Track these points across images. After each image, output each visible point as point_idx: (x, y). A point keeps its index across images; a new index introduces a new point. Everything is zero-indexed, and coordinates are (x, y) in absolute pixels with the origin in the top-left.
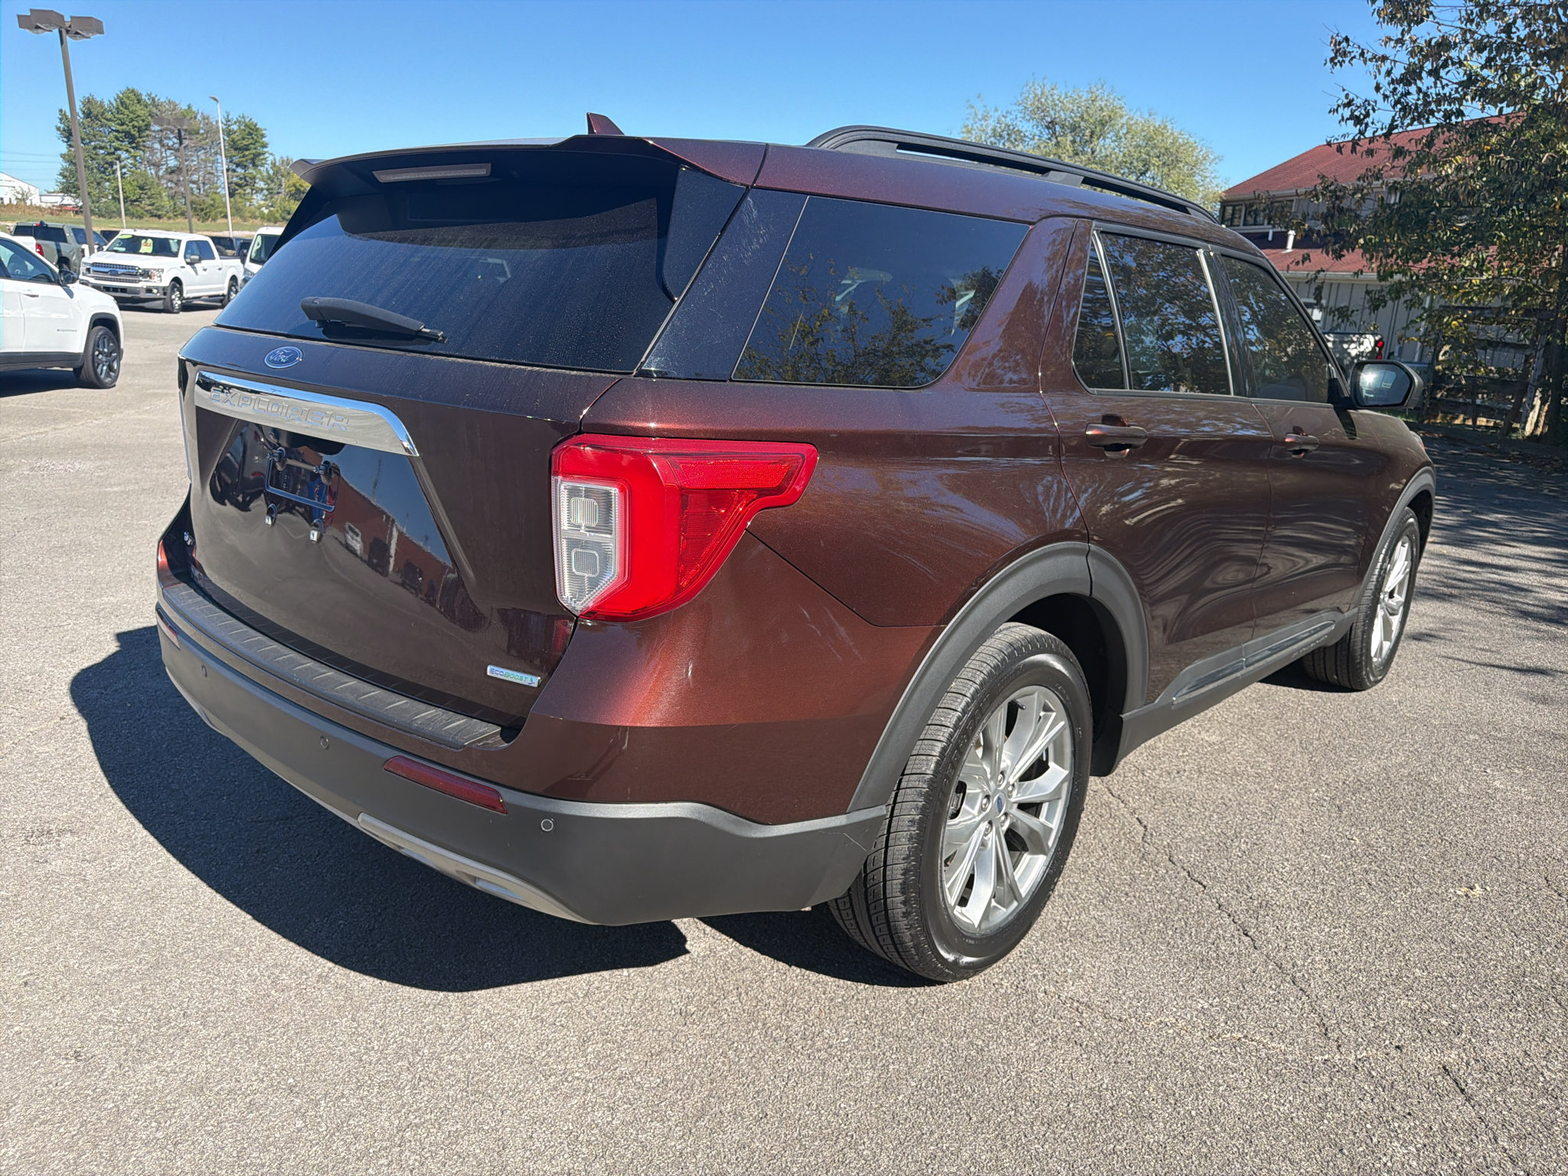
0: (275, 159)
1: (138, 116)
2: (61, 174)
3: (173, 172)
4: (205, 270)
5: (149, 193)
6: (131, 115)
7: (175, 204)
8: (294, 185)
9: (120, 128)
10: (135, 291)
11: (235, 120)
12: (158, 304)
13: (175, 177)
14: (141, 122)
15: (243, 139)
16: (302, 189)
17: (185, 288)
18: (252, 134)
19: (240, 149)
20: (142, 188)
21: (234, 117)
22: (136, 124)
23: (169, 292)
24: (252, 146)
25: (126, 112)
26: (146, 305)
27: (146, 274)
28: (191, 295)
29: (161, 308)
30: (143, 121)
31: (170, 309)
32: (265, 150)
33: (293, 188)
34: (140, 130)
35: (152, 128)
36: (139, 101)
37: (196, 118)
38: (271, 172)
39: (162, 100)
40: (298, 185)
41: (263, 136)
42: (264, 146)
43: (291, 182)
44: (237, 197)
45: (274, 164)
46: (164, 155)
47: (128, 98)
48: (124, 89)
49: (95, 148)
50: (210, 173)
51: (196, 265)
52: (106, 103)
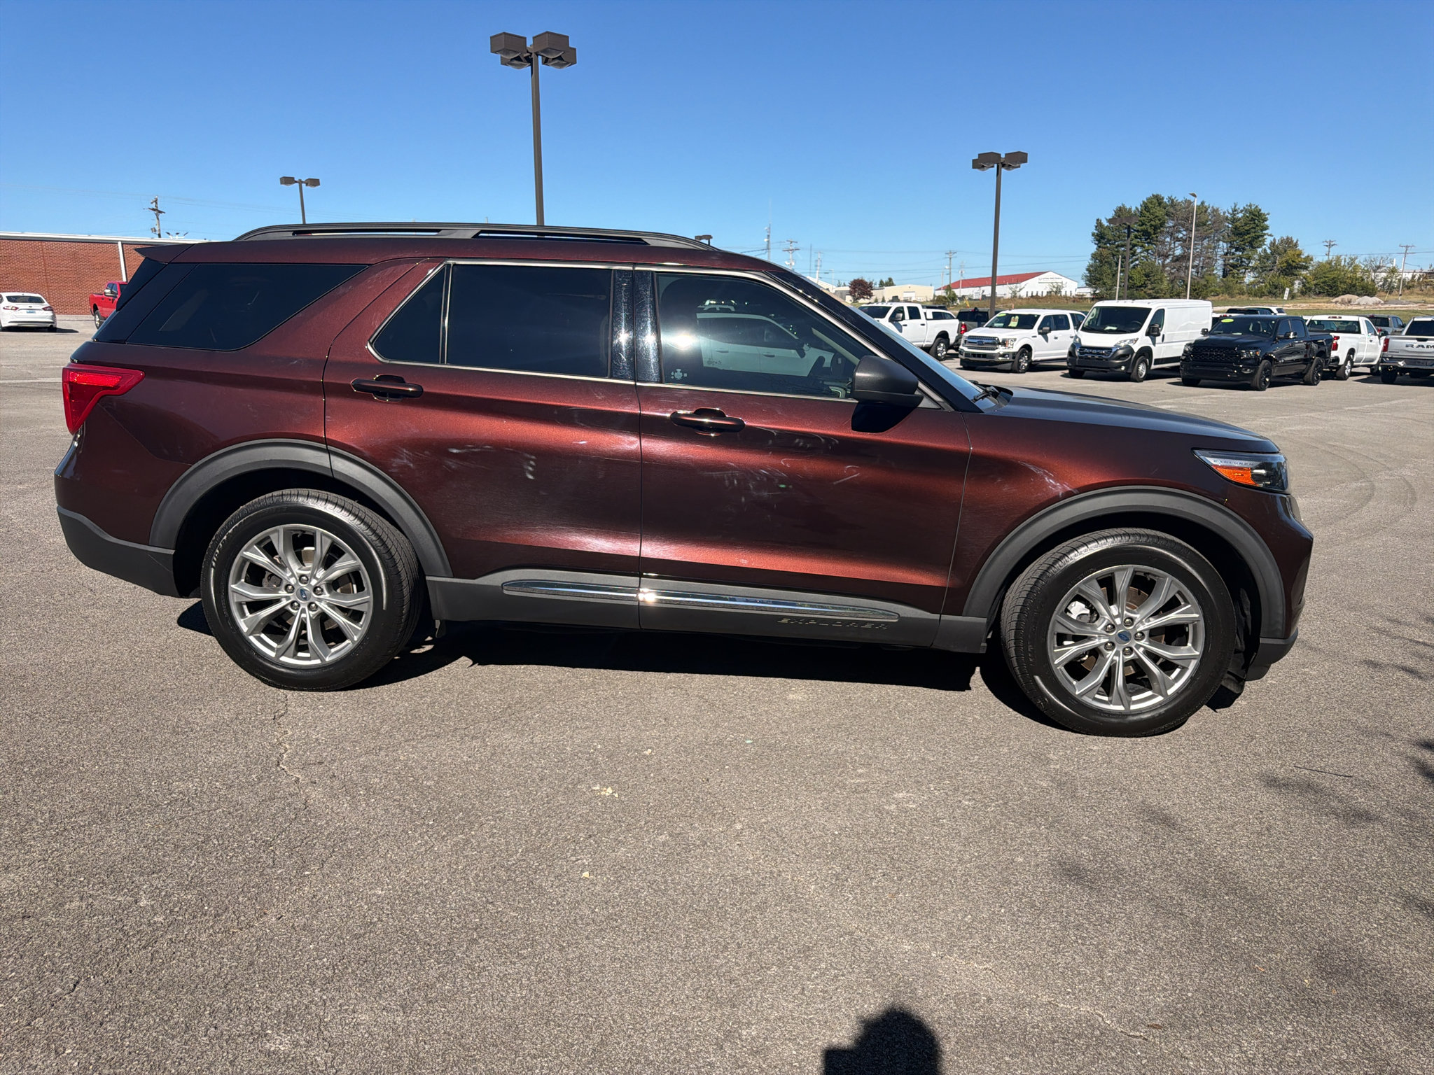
0: (1274, 240)
1: (1157, 217)
2: (1087, 270)
3: (1177, 260)
4: (1056, 338)
5: (1153, 280)
6: (1151, 217)
7: (1173, 287)
8: (1287, 262)
9: (1139, 228)
10: (992, 356)
11: (1242, 208)
12: (1008, 366)
13: (1178, 264)
14: (1157, 221)
15: (1246, 224)
16: (1294, 264)
17: (1034, 353)
18: (1254, 220)
19: (1241, 234)
20: (1147, 275)
21: (1241, 207)
22: (1153, 223)
23: (1017, 356)
24: (1253, 230)
25: (1148, 214)
26: (999, 367)
27: (1004, 343)
28: (1039, 358)
29: (1009, 368)
30: (1159, 220)
31: (1016, 369)
32: (1264, 232)
33: (1285, 264)
34: (1156, 228)
35: (1167, 225)
36: (1160, 204)
37: (1206, 212)
38: (1269, 251)
39: (1180, 201)
40: (1290, 261)
41: (1265, 220)
42: (1266, 228)
43: (1284, 259)
44: (1230, 278)
45: (1273, 244)
46: (1172, 246)
47: (1151, 203)
48: (1149, 195)
49: (1118, 246)
50: (1209, 258)
51: (1048, 335)
52: (1133, 209)
